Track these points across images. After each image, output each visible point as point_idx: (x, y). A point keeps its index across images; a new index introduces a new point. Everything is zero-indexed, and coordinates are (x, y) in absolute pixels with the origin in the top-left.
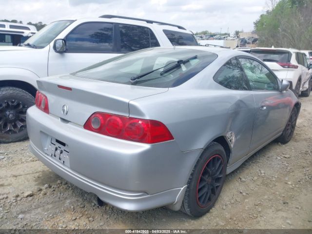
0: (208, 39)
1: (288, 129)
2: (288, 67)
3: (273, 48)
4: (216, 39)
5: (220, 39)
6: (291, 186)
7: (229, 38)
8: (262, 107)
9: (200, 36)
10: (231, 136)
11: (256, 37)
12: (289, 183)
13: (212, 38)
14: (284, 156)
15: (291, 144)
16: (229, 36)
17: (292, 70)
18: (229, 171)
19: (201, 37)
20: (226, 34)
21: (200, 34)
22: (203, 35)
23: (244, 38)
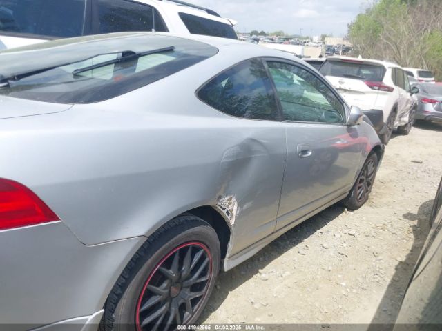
0: (281, 43)
1: (359, 188)
2: (379, 89)
3: (360, 59)
4: (293, 44)
5: (298, 44)
6: (343, 292)
7: (310, 43)
8: (305, 152)
9: (271, 37)
10: (230, 204)
11: (348, 44)
12: (344, 284)
13: (286, 41)
14: (346, 231)
15: (364, 210)
16: (312, 41)
17: (384, 94)
18: (228, 265)
19: (272, 39)
20: (308, 38)
21: (272, 35)
22: (274, 37)
23: (331, 46)
